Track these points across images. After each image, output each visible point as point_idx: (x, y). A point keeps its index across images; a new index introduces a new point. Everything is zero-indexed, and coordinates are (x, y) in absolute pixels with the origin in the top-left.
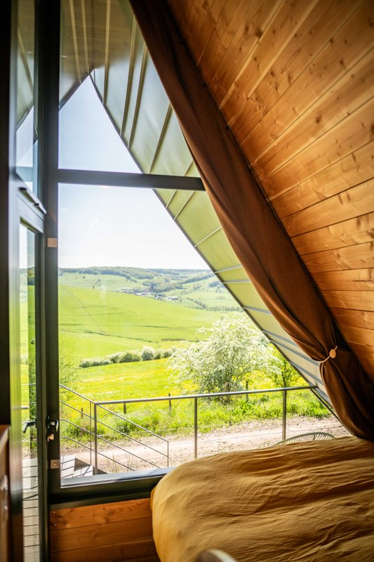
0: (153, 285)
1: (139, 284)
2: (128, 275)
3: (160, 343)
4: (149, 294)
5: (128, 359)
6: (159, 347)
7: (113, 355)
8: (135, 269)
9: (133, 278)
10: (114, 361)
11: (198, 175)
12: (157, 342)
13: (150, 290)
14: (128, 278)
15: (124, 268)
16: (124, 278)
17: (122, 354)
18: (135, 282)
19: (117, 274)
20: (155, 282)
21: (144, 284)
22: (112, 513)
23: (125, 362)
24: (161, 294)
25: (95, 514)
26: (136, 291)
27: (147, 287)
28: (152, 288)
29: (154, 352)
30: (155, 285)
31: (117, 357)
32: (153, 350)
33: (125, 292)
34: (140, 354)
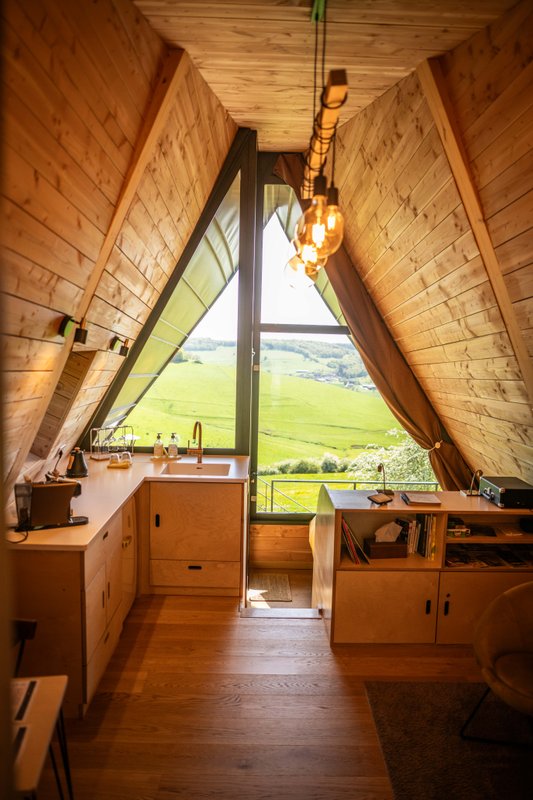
0: (342, 367)
1: (322, 366)
2: (307, 351)
3: (349, 451)
4: (336, 380)
5: (302, 469)
6: (347, 456)
7: (283, 463)
8: (316, 343)
9: (312, 356)
10: (283, 470)
11: (346, 324)
12: (345, 450)
13: (338, 374)
14: (307, 356)
15: (301, 341)
16: (301, 356)
17: (294, 463)
18: (317, 362)
19: (292, 350)
20: (344, 364)
21: (328, 366)
22: (286, 531)
23: (297, 472)
24: (353, 380)
25: (276, 530)
26: (317, 376)
27: (333, 370)
28: (341, 371)
29: (338, 462)
30: (345, 367)
31: (287, 466)
32: (337, 459)
33: (301, 376)
34: (319, 464)
